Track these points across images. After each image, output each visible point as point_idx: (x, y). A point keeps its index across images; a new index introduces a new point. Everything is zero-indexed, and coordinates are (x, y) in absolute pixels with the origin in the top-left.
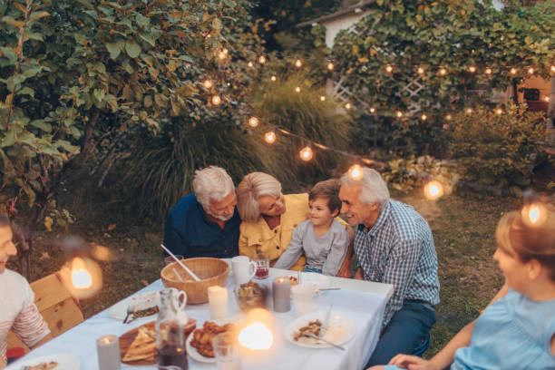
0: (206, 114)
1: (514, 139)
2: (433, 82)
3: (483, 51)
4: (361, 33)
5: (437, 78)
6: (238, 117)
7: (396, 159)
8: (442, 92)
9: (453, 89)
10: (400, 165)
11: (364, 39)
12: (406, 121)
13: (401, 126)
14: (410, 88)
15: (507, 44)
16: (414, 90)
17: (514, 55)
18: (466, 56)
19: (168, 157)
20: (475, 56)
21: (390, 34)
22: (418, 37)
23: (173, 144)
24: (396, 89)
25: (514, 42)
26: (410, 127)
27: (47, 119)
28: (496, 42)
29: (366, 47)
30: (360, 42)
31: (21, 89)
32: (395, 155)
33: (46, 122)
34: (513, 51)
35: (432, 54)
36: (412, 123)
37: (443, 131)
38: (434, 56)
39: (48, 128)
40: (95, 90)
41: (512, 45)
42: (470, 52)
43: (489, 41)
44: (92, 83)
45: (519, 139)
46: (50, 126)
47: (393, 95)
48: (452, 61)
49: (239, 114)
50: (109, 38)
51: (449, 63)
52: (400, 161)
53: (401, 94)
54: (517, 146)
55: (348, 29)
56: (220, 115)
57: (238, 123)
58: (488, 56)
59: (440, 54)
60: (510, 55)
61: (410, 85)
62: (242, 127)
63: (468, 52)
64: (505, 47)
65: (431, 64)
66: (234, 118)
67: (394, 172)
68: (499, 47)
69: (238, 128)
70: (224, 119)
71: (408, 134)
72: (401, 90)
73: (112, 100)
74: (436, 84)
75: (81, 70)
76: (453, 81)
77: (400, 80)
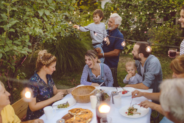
0: (67, 34)
1: (169, 35)
2: (140, 18)
3: (156, 6)
4: (113, 3)
5: (141, 16)
6: (77, 35)
7: (129, 45)
8: (143, 21)
9: (147, 19)
10: (131, 47)
11: (115, 5)
12: (132, 32)
13: (130, 33)
14: (131, 20)
15: (164, 3)
16: (133, 21)
17: (166, 6)
18: (150, 8)
19: (54, 51)
20: (153, 8)
21: (124, 2)
22: (134, 2)
23: (55, 46)
24: (127, 21)
25: (166, 2)
26: (133, 33)
27: (19, 40)
28: (160, 2)
29: (116, 7)
30: (114, 5)
31: (9, 29)
32: (128, 43)
33: (19, 41)
34: (166, 5)
35: (138, 8)
36: (134, 32)
37: (144, 34)
38: (139, 9)
39: (20, 43)
40: (35, 28)
41: (165, 3)
42: (151, 6)
43: (157, 2)
44: (34, 25)
45: (171, 34)
46: (20, 42)
47: (126, 23)
48: (146, 10)
49: (78, 34)
50: (38, 8)
51: (144, 11)
52: (130, 45)
53: (129, 23)
54: (171, 37)
55: (109, 2)
56: (71, 34)
57: (78, 37)
58: (157, 7)
59: (141, 8)
60: (165, 6)
61: (131, 19)
62: (79, 38)
63: (150, 7)
64: (163, 4)
65: (138, 11)
66: (76, 35)
67: (129, 49)
68: (161, 4)
69: (78, 38)
70: (72, 36)
71: (132, 36)
72: (129, 21)
73: (41, 31)
74: (141, 18)
75: (29, 21)
76: (146, 17)
77: (128, 18)
